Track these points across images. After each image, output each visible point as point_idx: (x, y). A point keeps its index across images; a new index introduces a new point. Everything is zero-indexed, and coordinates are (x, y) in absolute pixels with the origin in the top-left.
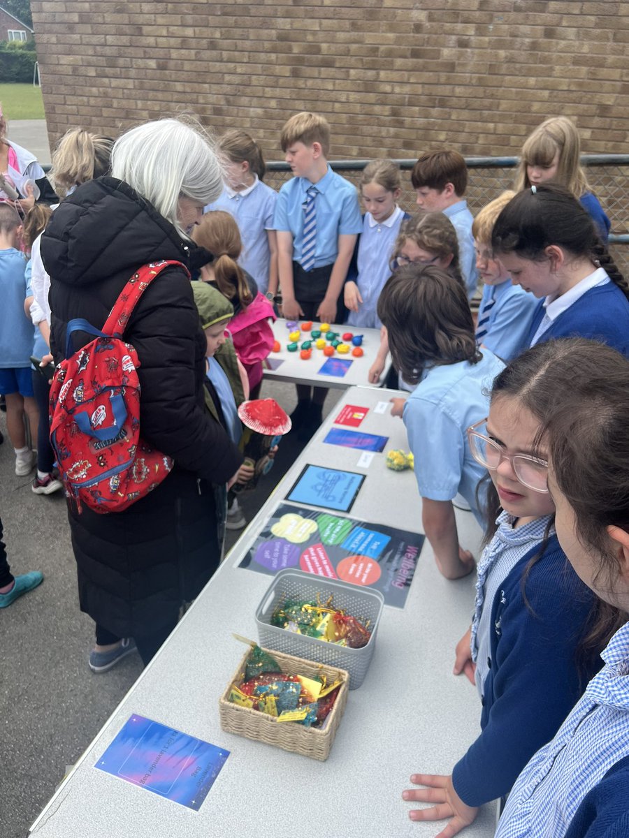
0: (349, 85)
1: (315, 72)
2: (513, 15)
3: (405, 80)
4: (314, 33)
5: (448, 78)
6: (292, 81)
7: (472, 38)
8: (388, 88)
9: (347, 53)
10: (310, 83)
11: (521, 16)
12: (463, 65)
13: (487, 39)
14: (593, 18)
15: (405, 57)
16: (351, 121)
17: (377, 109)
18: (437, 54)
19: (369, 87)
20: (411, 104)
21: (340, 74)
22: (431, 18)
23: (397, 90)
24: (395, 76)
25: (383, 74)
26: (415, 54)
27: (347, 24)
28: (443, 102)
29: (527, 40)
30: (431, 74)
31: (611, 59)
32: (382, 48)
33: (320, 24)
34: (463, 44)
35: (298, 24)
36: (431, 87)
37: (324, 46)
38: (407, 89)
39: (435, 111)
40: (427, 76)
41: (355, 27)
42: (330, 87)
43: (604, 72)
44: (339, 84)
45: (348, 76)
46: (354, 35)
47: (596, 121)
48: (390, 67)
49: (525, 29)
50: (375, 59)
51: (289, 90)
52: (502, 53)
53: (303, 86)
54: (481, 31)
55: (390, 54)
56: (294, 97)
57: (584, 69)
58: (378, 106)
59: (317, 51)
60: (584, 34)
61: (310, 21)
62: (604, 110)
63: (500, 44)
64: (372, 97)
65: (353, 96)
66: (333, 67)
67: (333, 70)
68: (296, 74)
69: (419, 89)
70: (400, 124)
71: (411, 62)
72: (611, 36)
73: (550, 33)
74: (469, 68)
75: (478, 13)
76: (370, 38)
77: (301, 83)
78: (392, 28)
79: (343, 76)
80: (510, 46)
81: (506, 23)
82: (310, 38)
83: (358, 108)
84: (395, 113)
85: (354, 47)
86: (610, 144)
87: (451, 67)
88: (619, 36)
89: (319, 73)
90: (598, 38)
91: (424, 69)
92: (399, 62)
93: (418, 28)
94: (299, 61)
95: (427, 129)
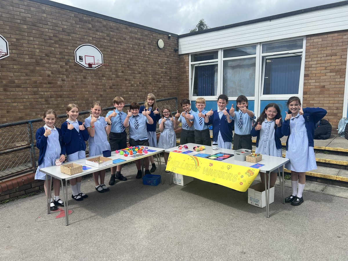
0: (28, 93)
1: (14, 89)
2: (75, 73)
3: (48, 90)
4: (11, 77)
5: (61, 90)
6: (4, 93)
7: (66, 79)
8: (42, 93)
9: (26, 83)
10: (12, 93)
11: (77, 73)
12: (65, 86)
13: (69, 79)
14: (93, 74)
15: (46, 84)
16: (31, 104)
17: (40, 100)
18: (57, 83)
19: (35, 93)
20: (51, 98)
21: (23, 89)
22: (52, 73)
23: (46, 94)
24: (44, 90)
25: (40, 89)
26: (49, 83)
27: (24, 74)
28: (61, 96)
29: (80, 79)
30: (56, 89)
31: (100, 84)
32: (38, 82)
33: (14, 74)
34: (63, 80)
35: (4, 74)
36: (56, 92)
37: (16, 81)
38: (49, 93)
39: (59, 99)
40: (54, 89)
41: (27, 75)
42: (21, 94)
43: (99, 87)
44: (24, 93)
45: (27, 90)
46: (27, 77)
47: (100, 98)
48: (42, 87)
49: (78, 77)
50: (35, 84)
51: (3, 96)
52: (74, 83)
53: (10, 94)
54: (67, 77)
55: (41, 83)
56: (6, 98)
57: (95, 86)
58: (40, 99)
59: (14, 83)
60: (92, 78)
61: (9, 73)
62: (101, 96)
63: (73, 80)
64: (37, 96)
65: (30, 97)
66: (21, 87)
67: (21, 88)
68: (5, 90)
69: (53, 93)
70: (49, 104)
71: (48, 85)
72: (98, 78)
73: (85, 78)
74: (66, 87)
75: (66, 72)
76: (33, 79)
77: (8, 93)
78: (40, 76)
79: (25, 90)
80: (76, 81)
81: (73, 75)
82: (10, 78)
83: (33, 100)
84: (46, 101)
85: (28, 81)
86: (105, 104)
87: (61, 87)
88: (100, 78)
89: (16, 89)
90: (96, 79)
91: (53, 87)
92: (45, 85)
93: (49, 76)
94: (6, 86)
95: (57, 104)
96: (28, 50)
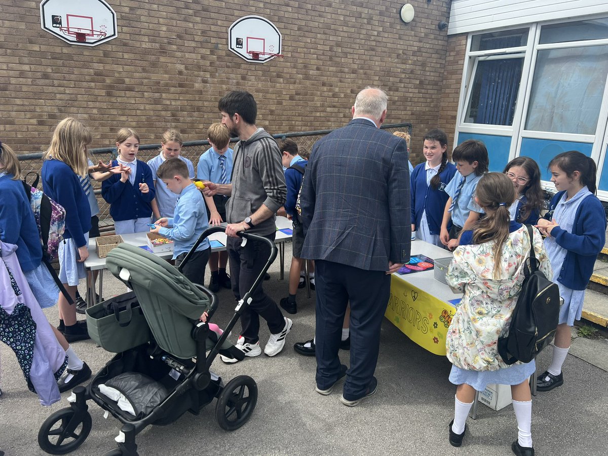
0: (144, 100)
1: (122, 94)
2: (226, 69)
3: (177, 98)
4: (119, 72)
5: (200, 98)
6: (107, 98)
7: (209, 79)
8: (168, 102)
9: (142, 84)
10: (119, 100)
11: (230, 70)
12: (207, 91)
13: (216, 80)
14: (261, 72)
15: (176, 87)
16: (148, 120)
17: (163, 113)
18: (193, 86)
19: (157, 102)
20: (182, 110)
21: (138, 95)
22: (186, 68)
23: (173, 103)
24: (172, 96)
25: (164, 95)
26: (181, 86)
27: (140, 69)
28: (199, 109)
29: (235, 81)
30: (191, 95)
31: (271, 90)
32: (162, 82)
33: (123, 68)
34: (205, 82)
35: (108, 67)
36: (192, 102)
37: (127, 80)
38: (179, 103)
39: (196, 114)
40: (188, 96)
41: (144, 70)
42: (133, 102)
43: (269, 96)
44: (138, 100)
45: (144, 95)
46: (145, 75)
47: (270, 117)
48: (168, 92)
49: (232, 76)
50: (158, 87)
51: (105, 103)
52: (224, 87)
53: (115, 101)
54: (212, 76)
55: (167, 85)
56: (109, 107)
57: (261, 94)
58: (163, 112)
59: (123, 82)
60: (258, 79)
61: (115, 66)
62: (272, 112)
63: (222, 82)
64: (159, 107)
65: (148, 107)
66: (134, 91)
67: (134, 92)
68: (109, 94)
69: (185, 103)
70: (178, 121)
71: (179, 89)
72: (269, 80)
73: (244, 78)
74: (209, 93)
75: (210, 68)
76: (154, 77)
77: (113, 100)
78: (166, 72)
79: (140, 96)
80: (227, 83)
81: (224, 72)
82: (117, 75)
83: (152, 113)
84: (173, 115)
85: (145, 81)
86: (277, 127)
87: (200, 92)
88: (272, 80)
89: (125, 94)
90: (263, 81)
91: (187, 93)
92: (172, 89)
93: (180, 73)
94: (110, 87)
95: (192, 123)
96: (149, 27)
